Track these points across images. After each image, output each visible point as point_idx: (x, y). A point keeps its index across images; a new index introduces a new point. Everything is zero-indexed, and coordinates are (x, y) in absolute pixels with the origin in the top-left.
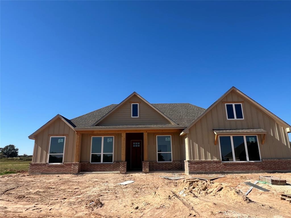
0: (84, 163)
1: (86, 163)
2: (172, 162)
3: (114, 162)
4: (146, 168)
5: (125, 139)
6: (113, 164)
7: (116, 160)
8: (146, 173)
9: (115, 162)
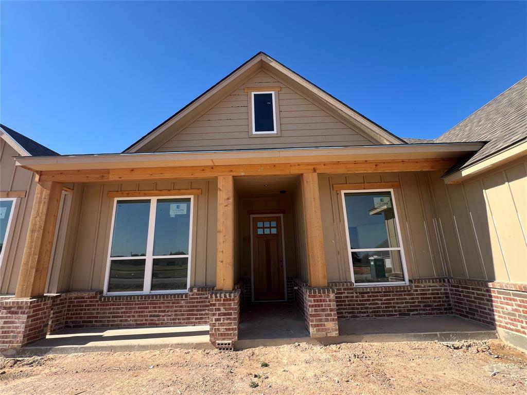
0: (79, 294)
1: (86, 295)
2: (407, 282)
3: (191, 289)
4: (327, 320)
5: (231, 201)
6: (186, 295)
7: (201, 280)
8: (326, 341)
9: (195, 291)
